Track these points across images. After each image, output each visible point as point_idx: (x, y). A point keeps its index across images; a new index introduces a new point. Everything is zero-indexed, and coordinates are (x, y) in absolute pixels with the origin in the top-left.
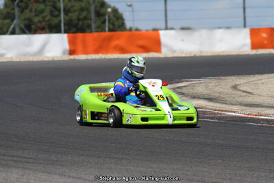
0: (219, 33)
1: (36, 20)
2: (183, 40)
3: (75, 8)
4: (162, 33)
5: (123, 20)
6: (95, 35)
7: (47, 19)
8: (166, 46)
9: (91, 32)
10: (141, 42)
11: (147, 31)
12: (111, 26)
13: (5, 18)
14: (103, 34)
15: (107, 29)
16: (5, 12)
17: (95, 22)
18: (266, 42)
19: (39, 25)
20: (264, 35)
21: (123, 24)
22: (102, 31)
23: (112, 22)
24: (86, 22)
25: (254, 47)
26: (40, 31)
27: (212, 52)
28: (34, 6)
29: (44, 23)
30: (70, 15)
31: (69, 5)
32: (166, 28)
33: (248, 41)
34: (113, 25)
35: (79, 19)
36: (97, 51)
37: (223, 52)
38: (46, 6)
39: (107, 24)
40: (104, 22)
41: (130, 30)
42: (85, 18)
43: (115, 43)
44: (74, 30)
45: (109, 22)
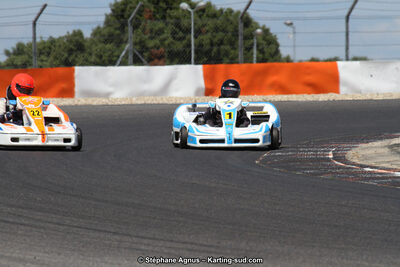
1: (151, 44)
2: (372, 76)
3: (207, 28)
5: (277, 45)
7: (166, 42)
8: (346, 84)
12: (261, 56)
13: (106, 42)
15: (255, 59)
16: (105, 32)
19: (155, 51)
21: (277, 51)
23: (260, 47)
24: (222, 48)
26: (156, 61)
28: (149, 24)
29: (162, 49)
30: (201, 37)
31: (200, 23)
32: (347, 58)
34: (263, 52)
35: (212, 44)
38: (166, 24)
39: (255, 51)
40: (250, 48)
41: (288, 59)
42: (221, 43)
43: (272, 78)
44: (205, 59)
45: (258, 49)
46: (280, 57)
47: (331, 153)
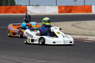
0: (48, 7)
2: (35, 9)
4: (27, 7)
5: (15, 2)
6: (5, 7)
8: (29, 11)
9: (3, 6)
10: (20, 10)
11: (24, 6)
12: (11, 4)
14: (7, 7)
15: (9, 5)
17: (5, 2)
18: (63, 11)
20: (63, 8)
21: (15, 3)
22: (7, 6)
24: (1, 2)
25: (59, 12)
27: (44, 14)
32: (29, 5)
33: (58, 10)
34: (11, 3)
36: (5, 12)
37: (48, 14)
39: (9, 3)
40: (8, 2)
41: (17, 5)
43: (11, 10)
45: (10, 2)
46: (15, 5)
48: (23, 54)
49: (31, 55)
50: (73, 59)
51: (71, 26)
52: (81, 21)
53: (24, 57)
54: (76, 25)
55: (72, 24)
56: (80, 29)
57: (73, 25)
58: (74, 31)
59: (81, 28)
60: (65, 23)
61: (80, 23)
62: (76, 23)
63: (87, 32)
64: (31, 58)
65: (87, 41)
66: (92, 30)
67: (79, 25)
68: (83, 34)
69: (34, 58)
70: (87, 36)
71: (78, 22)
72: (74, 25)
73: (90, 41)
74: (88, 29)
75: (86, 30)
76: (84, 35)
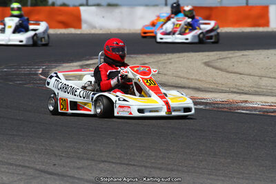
41: (53, 5)
47: (41, 70)
48: (57, 147)
49: (80, 151)
50: (201, 161)
51: (203, 66)
52: (232, 52)
53: (59, 156)
54: (217, 64)
55: (205, 61)
56: (228, 75)
57: (207, 64)
58: (210, 79)
59: (231, 73)
60: (188, 57)
61: (230, 55)
62: (217, 57)
63: (247, 82)
64: (79, 159)
65: (247, 108)
66: (261, 77)
67: (226, 64)
68: (235, 90)
69: (87, 159)
70: (246, 94)
71: (225, 54)
72: (210, 64)
73: (255, 109)
74: (250, 75)
75: (246, 76)
76: (239, 91)
